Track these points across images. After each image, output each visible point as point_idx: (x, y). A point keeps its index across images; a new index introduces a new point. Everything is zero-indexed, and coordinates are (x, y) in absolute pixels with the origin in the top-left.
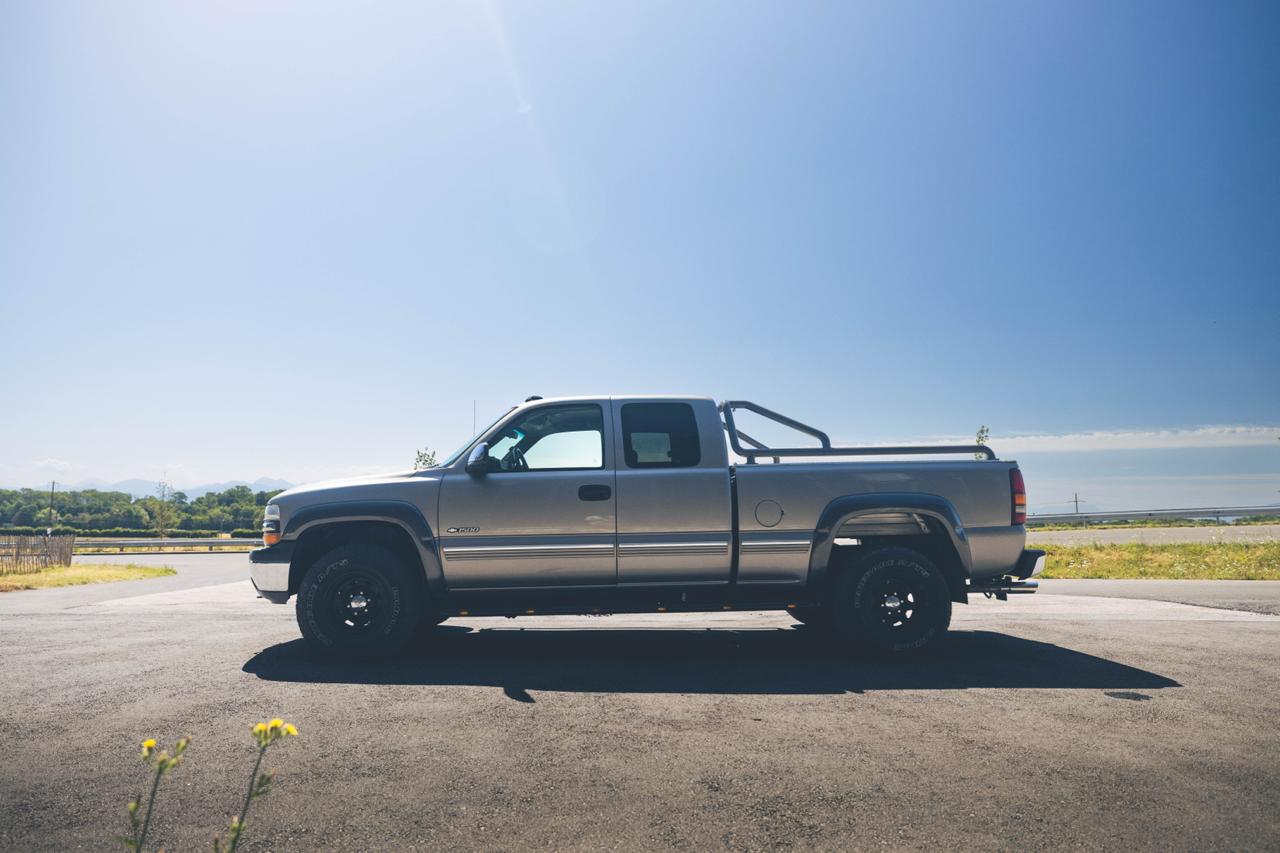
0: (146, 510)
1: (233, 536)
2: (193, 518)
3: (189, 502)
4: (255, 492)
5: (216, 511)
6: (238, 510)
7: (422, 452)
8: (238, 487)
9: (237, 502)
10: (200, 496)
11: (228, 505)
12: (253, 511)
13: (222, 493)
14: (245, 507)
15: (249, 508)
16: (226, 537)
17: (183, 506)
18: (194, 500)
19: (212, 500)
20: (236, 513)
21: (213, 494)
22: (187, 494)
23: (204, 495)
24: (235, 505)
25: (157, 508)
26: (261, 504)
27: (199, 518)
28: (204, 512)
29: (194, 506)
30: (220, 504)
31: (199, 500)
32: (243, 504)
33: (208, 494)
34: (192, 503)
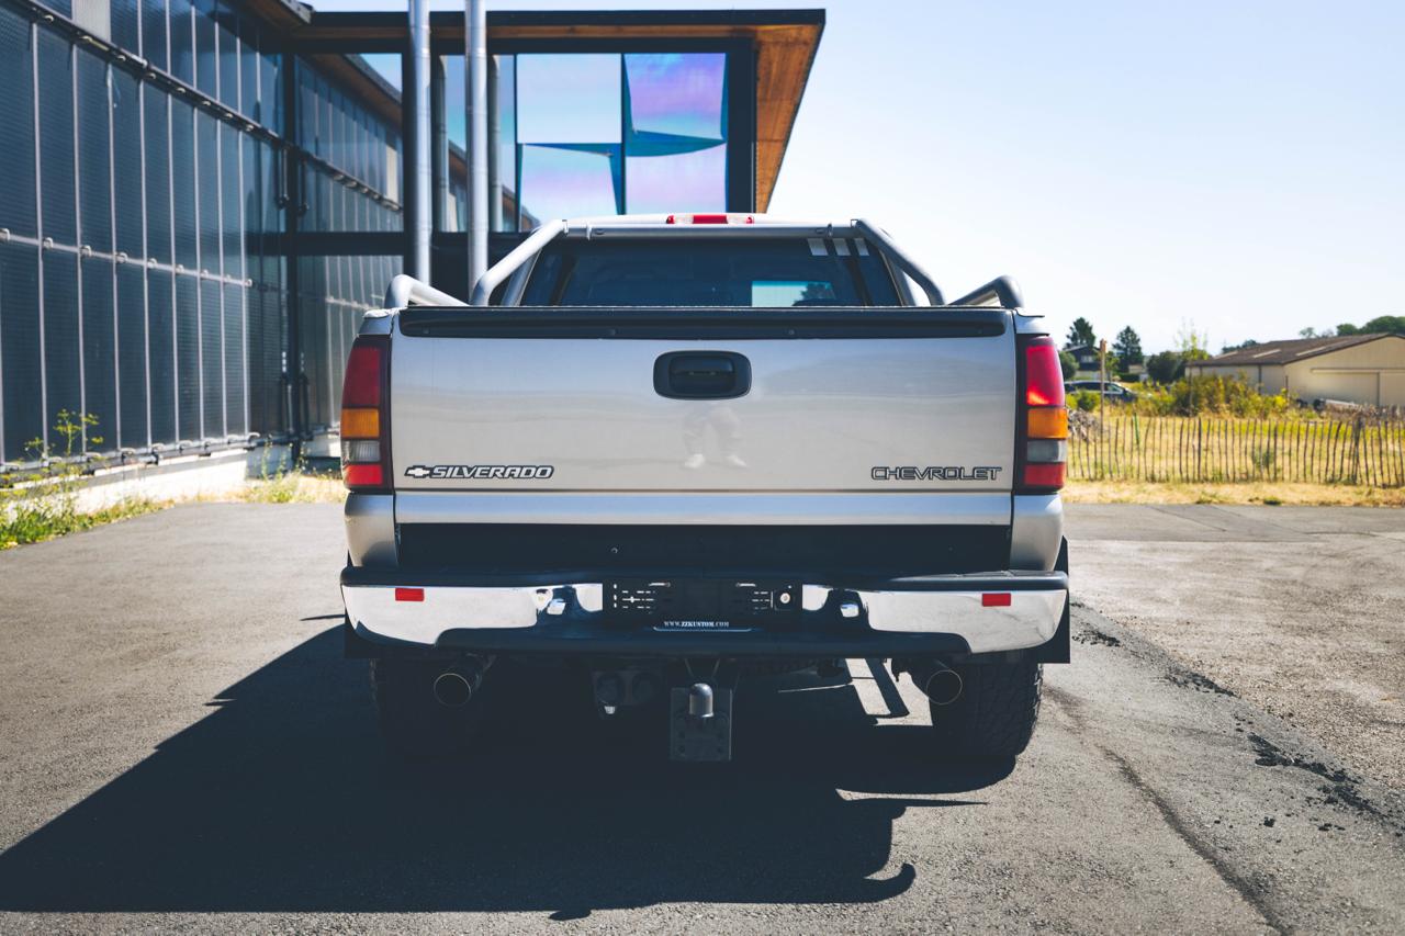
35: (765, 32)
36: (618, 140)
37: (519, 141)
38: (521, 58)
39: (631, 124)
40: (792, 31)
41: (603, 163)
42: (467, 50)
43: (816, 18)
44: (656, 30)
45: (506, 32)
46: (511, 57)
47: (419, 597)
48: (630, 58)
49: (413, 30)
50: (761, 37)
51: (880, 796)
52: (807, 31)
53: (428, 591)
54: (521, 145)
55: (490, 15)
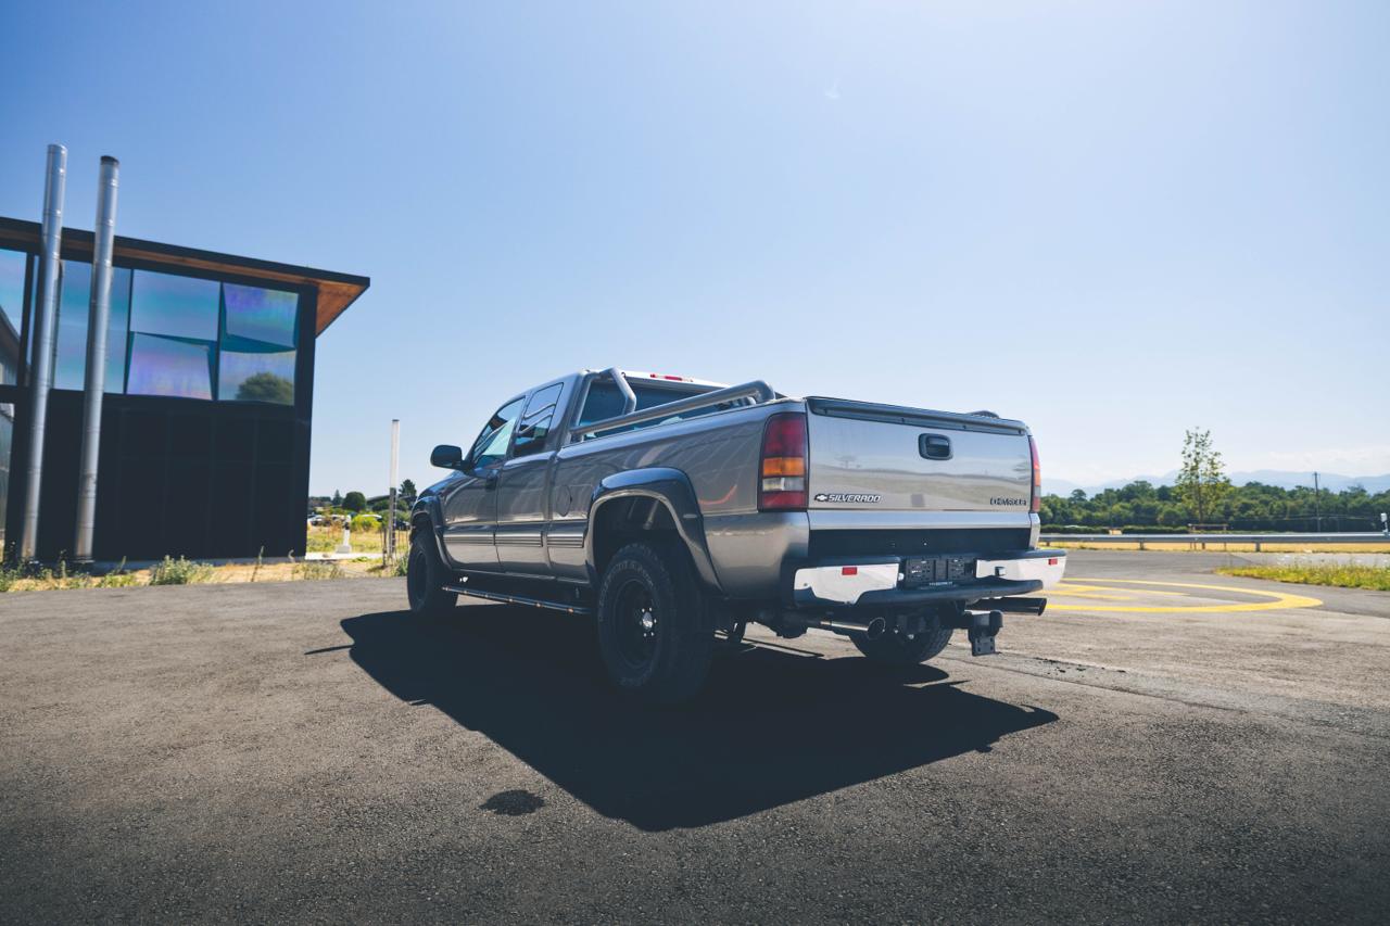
0: (1049, 507)
1: (1124, 532)
2: (1094, 514)
3: (1088, 498)
4: (1156, 486)
5: (1117, 507)
6: (1138, 506)
7: (1193, 431)
8: (1136, 482)
9: (1137, 497)
10: (1099, 493)
11: (1128, 501)
12: (1155, 507)
13: (1121, 488)
14: (1146, 503)
15: (1151, 503)
16: (1117, 533)
17: (1083, 503)
18: (1094, 496)
19: (1110, 496)
20: (1137, 509)
21: (1111, 491)
22: (1084, 491)
23: (1102, 492)
24: (1135, 501)
25: (1059, 506)
26: (1164, 499)
27: (1099, 514)
28: (1104, 509)
29: (1094, 502)
30: (1120, 500)
31: (1099, 497)
32: (1143, 499)
33: (1106, 490)
34: (1092, 500)
35: (326, 285)
36: (214, 338)
37: (132, 330)
38: (136, 272)
39: (225, 329)
40: (344, 287)
41: (203, 351)
42: (96, 260)
43: (363, 283)
44: (248, 271)
45: (129, 253)
46: (129, 270)
47: (854, 572)
48: (226, 285)
49: (45, 238)
50: (321, 287)
51: (934, 683)
52: (354, 288)
53: (860, 569)
54: (133, 333)
55: (117, 239)
